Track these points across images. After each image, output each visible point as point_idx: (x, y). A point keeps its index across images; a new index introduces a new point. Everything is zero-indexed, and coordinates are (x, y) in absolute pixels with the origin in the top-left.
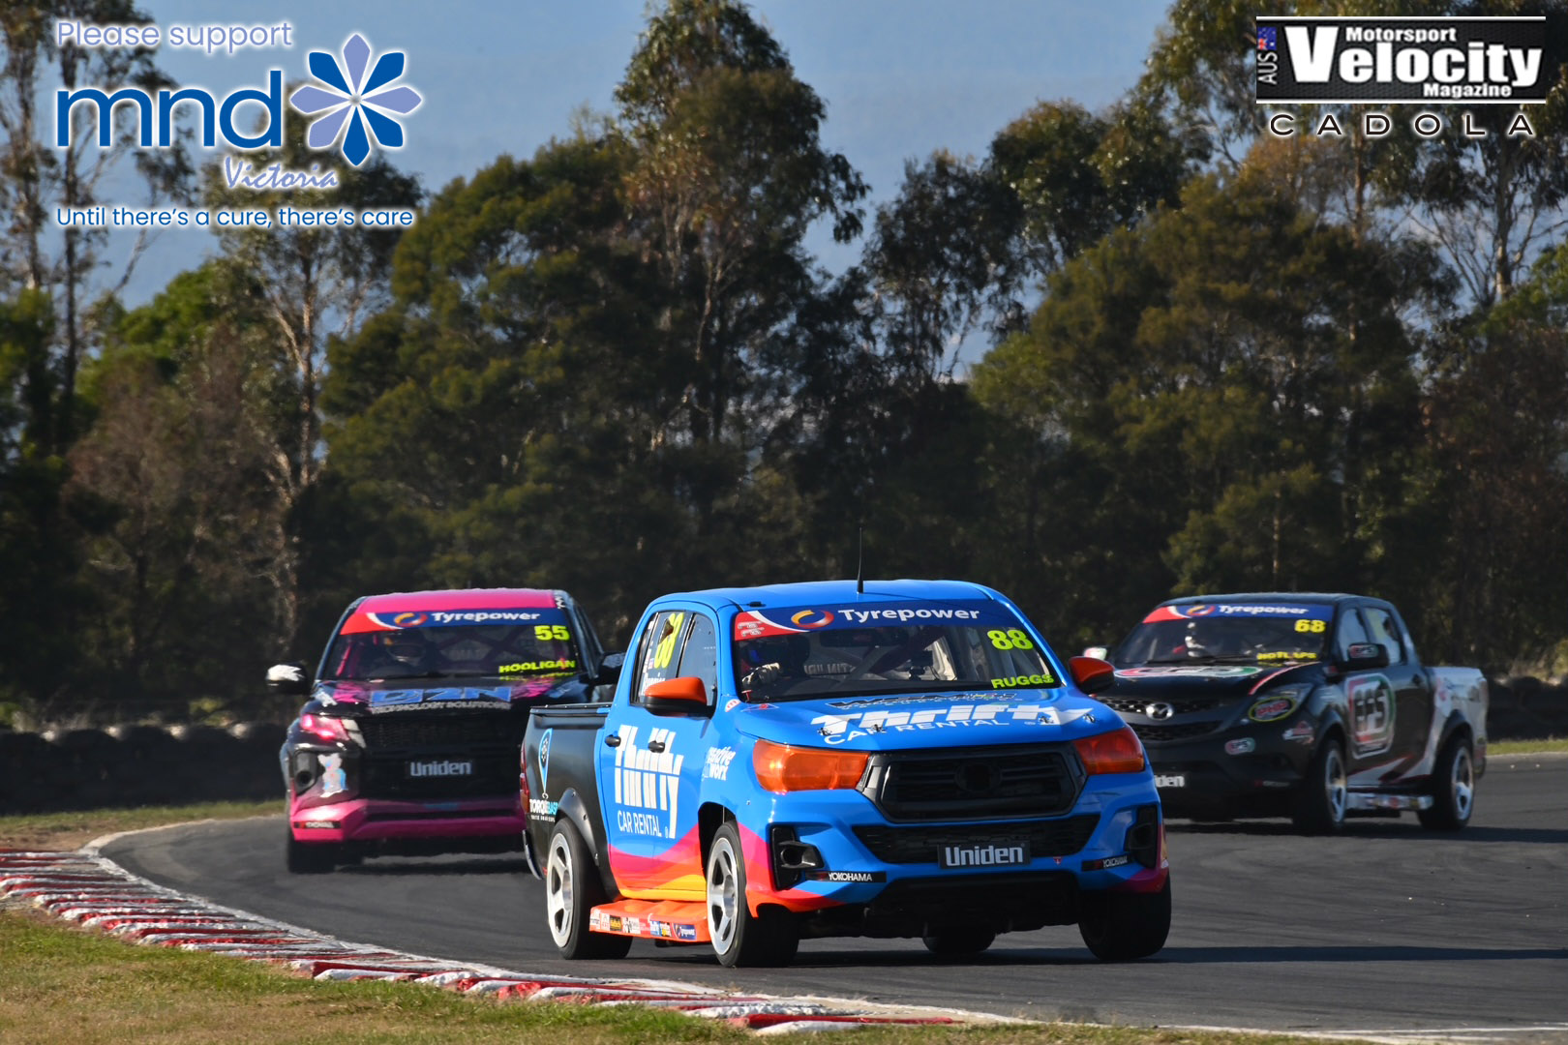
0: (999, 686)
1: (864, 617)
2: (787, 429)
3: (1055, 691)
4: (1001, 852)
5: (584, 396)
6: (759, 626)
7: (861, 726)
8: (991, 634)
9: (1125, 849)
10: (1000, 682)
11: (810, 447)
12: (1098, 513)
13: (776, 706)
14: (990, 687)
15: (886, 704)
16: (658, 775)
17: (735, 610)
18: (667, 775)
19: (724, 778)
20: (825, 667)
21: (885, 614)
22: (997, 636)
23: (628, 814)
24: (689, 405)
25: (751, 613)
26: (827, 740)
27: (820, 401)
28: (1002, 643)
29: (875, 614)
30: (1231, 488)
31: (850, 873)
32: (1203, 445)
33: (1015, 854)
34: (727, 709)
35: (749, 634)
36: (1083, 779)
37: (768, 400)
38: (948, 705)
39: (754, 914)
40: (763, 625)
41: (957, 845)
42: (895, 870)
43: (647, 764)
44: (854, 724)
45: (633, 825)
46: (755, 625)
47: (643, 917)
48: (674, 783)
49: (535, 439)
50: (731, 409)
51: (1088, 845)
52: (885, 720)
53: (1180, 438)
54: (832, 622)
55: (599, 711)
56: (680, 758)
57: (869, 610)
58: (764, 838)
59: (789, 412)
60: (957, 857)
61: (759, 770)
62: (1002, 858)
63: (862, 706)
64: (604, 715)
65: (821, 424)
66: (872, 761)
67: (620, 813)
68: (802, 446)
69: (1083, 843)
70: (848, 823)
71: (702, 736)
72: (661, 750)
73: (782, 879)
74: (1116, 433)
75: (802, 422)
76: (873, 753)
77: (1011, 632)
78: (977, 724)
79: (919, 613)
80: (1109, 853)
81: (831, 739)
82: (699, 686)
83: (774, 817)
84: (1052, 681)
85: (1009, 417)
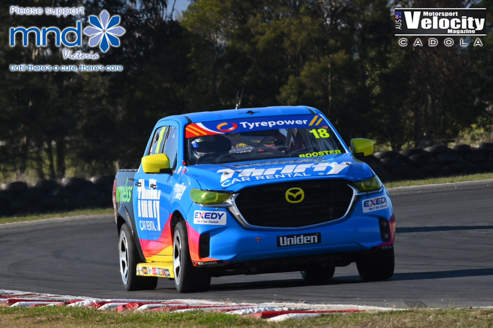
12: (245, 78)
30: (307, 63)
32: (294, 44)
53: (282, 41)
74: (252, 40)
85: (202, 35)
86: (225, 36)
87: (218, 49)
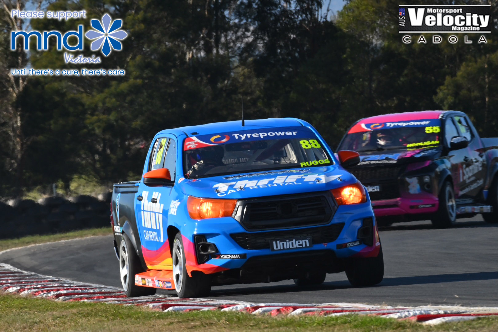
0: (304, 166)
1: (243, 137)
2: (250, 47)
3: (330, 167)
4: (299, 242)
5: (155, 36)
6: (195, 143)
7: (234, 187)
8: (301, 142)
9: (357, 238)
10: (304, 164)
11: (261, 56)
12: (402, 79)
13: (199, 180)
14: (300, 166)
15: (249, 177)
16: (155, 213)
17: (185, 136)
18: (158, 213)
19: (175, 214)
20: (239, 160)
21: (254, 135)
22: (304, 142)
23: (147, 231)
24: (203, 38)
25: (192, 138)
26: (218, 195)
27: (265, 33)
28: (307, 146)
29: (249, 136)
31: (230, 255)
33: (305, 243)
34: (179, 182)
35: (190, 147)
36: (336, 207)
37: (239, 34)
38: (275, 176)
39: (190, 275)
40: (197, 143)
41: (278, 240)
42: (251, 252)
43: (151, 209)
44: (231, 187)
45: (149, 236)
46: (194, 143)
47: (152, 278)
48: (161, 216)
49: (133, 58)
50: (223, 40)
51: (340, 237)
52: (246, 185)
54: (229, 139)
55: (136, 185)
56: (162, 205)
57: (246, 134)
58: (192, 241)
59: (251, 39)
60: (279, 246)
61: (189, 210)
62: (299, 245)
63: (238, 178)
64: (138, 186)
65: (266, 45)
66: (238, 203)
67: (144, 231)
68: (257, 55)
69: (337, 236)
70: (228, 233)
71: (170, 195)
72: (156, 202)
73: (200, 260)
75: (257, 43)
76: (238, 200)
77: (311, 141)
78: (286, 184)
79: (269, 134)
80: (350, 240)
81: (220, 194)
82: (167, 172)
83: (197, 231)
84: (329, 162)
85: (357, 36)
86: (380, 36)
87: (373, 50)
